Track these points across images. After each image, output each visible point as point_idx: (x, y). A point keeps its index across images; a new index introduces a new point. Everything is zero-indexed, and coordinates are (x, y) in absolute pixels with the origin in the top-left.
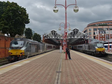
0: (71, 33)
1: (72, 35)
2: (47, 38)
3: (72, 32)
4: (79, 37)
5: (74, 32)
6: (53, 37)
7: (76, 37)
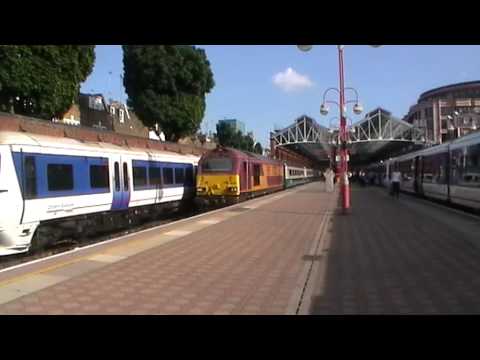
0: (365, 125)
1: (367, 133)
2: (284, 141)
3: (367, 123)
4: (392, 139)
5: (375, 121)
6: (305, 141)
7: (380, 138)
